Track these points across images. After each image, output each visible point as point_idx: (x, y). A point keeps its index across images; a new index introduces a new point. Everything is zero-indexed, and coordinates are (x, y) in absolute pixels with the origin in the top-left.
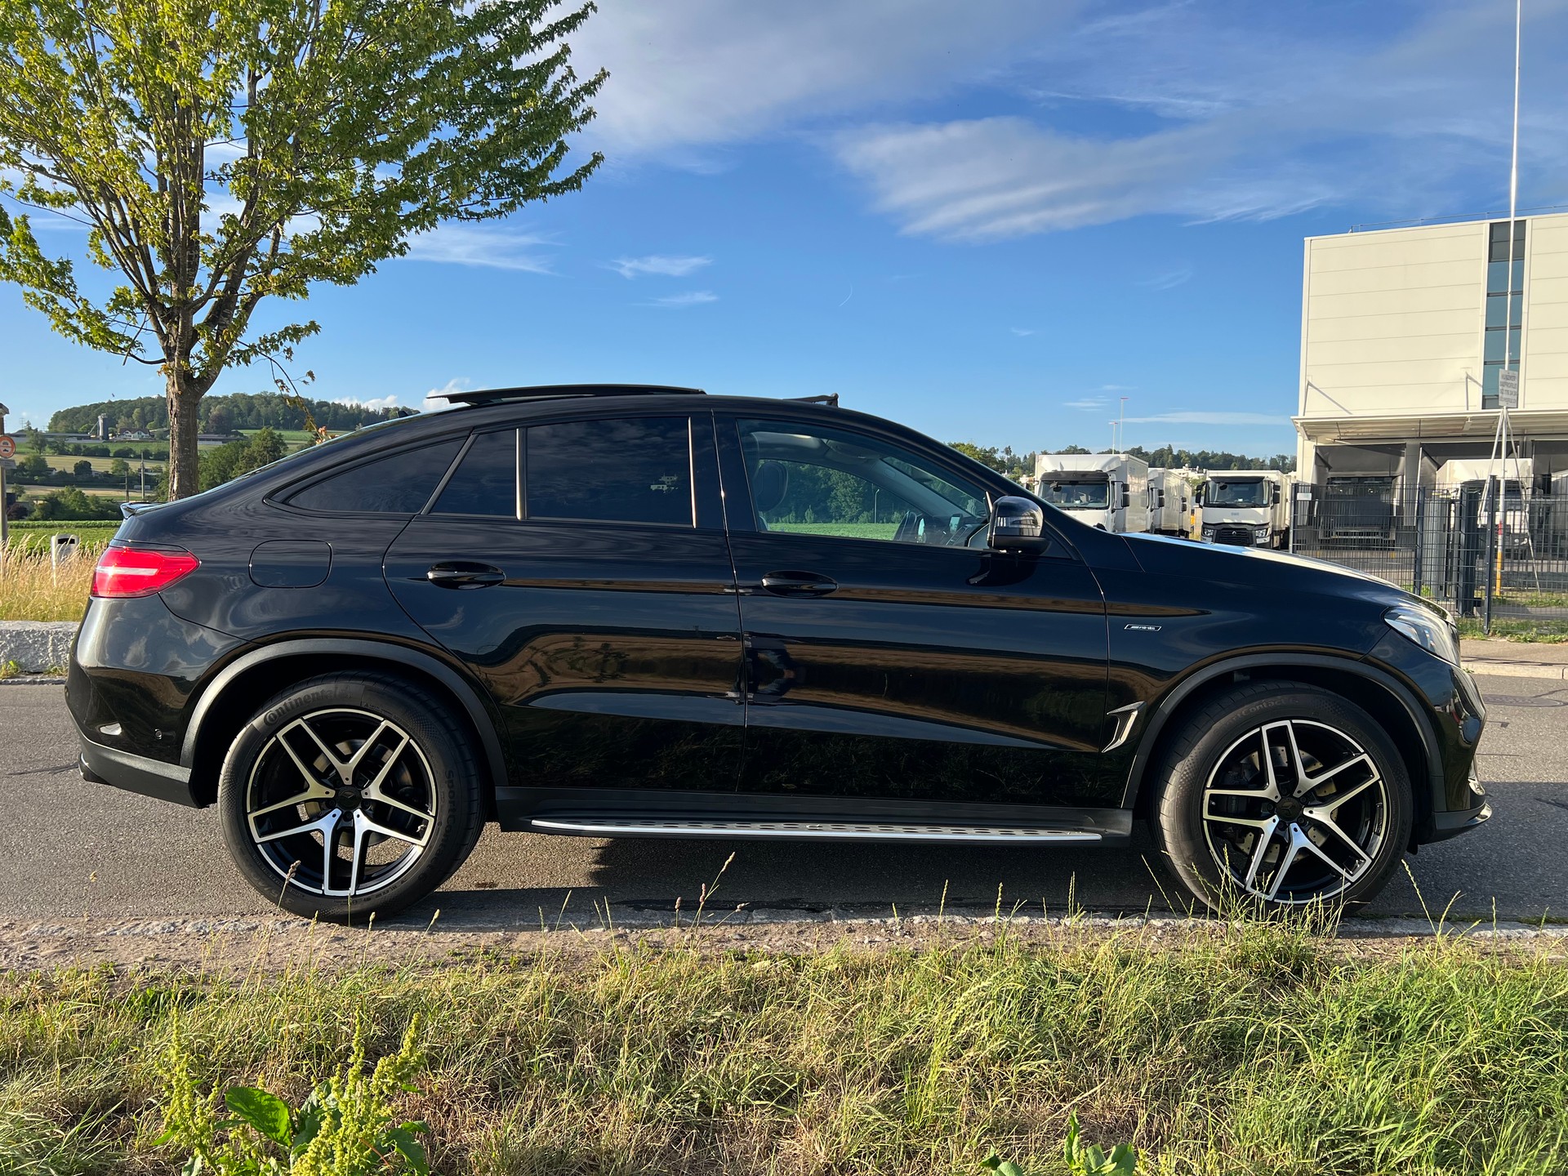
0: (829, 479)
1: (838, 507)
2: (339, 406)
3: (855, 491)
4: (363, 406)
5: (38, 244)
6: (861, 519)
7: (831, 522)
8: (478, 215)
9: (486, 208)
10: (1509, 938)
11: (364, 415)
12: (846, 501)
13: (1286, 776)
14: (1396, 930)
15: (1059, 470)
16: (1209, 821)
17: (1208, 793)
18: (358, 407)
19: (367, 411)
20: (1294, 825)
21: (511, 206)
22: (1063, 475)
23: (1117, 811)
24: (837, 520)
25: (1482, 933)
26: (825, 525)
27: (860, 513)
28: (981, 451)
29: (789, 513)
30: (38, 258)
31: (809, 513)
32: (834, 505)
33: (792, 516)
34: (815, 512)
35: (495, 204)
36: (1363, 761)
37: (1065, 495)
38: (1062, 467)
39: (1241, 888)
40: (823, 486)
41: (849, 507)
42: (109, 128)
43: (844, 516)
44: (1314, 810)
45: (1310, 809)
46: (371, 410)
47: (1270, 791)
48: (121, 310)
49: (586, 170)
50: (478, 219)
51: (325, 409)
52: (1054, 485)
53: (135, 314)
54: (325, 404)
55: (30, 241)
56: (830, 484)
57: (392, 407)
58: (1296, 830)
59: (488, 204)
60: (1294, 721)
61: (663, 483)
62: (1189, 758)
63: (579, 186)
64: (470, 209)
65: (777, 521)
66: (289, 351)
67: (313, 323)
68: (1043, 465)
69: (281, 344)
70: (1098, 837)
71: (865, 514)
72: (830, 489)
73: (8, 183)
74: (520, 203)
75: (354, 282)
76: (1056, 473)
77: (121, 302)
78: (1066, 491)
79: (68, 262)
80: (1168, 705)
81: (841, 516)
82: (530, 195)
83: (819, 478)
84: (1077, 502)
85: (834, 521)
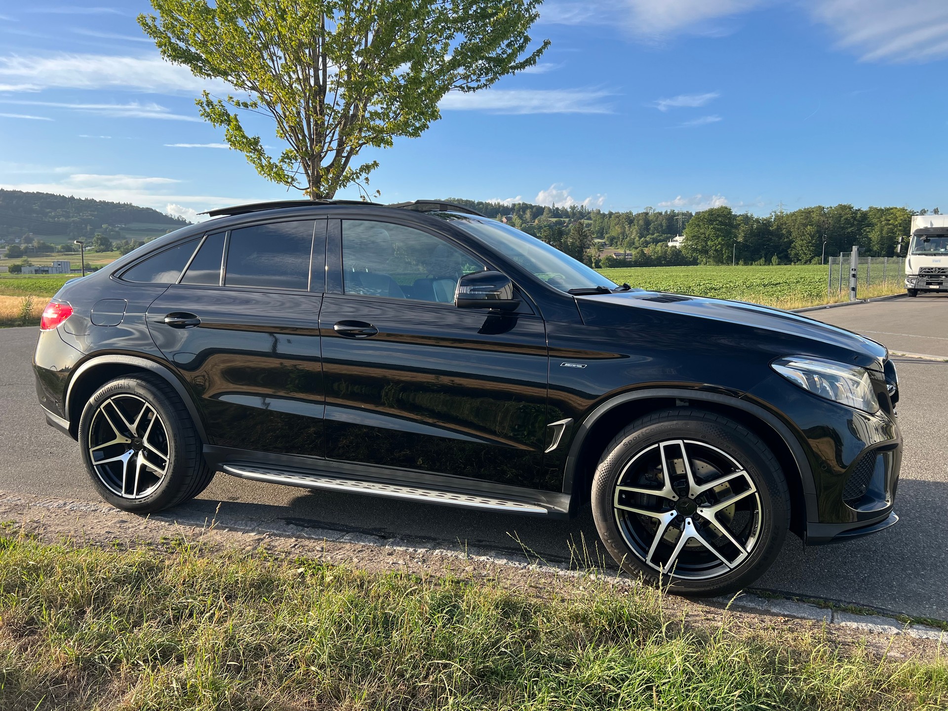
0: (790, 235)
1: (797, 254)
2: (488, 204)
3: (810, 242)
4: (501, 203)
5: (243, 129)
6: (813, 262)
7: (790, 264)
8: (474, 88)
9: (479, 83)
10: (871, 632)
11: (501, 208)
12: (802, 249)
13: (679, 481)
14: (774, 610)
15: (929, 226)
16: (618, 509)
17: (618, 488)
18: (499, 204)
19: (503, 206)
20: (689, 520)
21: (491, 81)
22: (932, 230)
23: (560, 495)
24: (795, 263)
25: (848, 624)
26: (786, 266)
27: (812, 258)
28: (910, 212)
29: (760, 259)
30: (244, 136)
31: (775, 259)
32: (793, 252)
33: (762, 260)
34: (779, 258)
35: (483, 80)
36: (742, 476)
37: (934, 245)
38: (932, 224)
39: (642, 561)
40: (786, 240)
41: (805, 254)
42: (264, 63)
43: (800, 260)
44: (704, 509)
45: (701, 509)
46: (505, 205)
47: (667, 491)
48: (285, 162)
49: (539, 52)
50: (474, 91)
51: (481, 206)
52: (924, 238)
53: (292, 163)
54: (481, 203)
55: (239, 128)
56: (791, 238)
57: (517, 203)
58: (689, 523)
59: (480, 81)
60: (685, 441)
61: (677, 241)
62: (606, 462)
63: (535, 62)
64: (469, 85)
65: (752, 264)
66: (367, 179)
67: (375, 162)
68: (917, 223)
69: (361, 175)
70: (545, 511)
71: (816, 258)
72: (791, 242)
73: (231, 98)
74: (497, 78)
75: (419, 136)
76: (926, 229)
77: (286, 157)
78: (934, 242)
79: (258, 138)
80: (589, 421)
81: (798, 260)
82: (504, 71)
83: (783, 234)
84: (943, 250)
85: (793, 264)
